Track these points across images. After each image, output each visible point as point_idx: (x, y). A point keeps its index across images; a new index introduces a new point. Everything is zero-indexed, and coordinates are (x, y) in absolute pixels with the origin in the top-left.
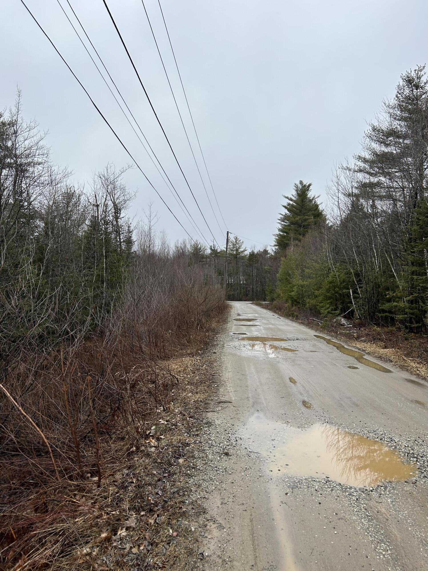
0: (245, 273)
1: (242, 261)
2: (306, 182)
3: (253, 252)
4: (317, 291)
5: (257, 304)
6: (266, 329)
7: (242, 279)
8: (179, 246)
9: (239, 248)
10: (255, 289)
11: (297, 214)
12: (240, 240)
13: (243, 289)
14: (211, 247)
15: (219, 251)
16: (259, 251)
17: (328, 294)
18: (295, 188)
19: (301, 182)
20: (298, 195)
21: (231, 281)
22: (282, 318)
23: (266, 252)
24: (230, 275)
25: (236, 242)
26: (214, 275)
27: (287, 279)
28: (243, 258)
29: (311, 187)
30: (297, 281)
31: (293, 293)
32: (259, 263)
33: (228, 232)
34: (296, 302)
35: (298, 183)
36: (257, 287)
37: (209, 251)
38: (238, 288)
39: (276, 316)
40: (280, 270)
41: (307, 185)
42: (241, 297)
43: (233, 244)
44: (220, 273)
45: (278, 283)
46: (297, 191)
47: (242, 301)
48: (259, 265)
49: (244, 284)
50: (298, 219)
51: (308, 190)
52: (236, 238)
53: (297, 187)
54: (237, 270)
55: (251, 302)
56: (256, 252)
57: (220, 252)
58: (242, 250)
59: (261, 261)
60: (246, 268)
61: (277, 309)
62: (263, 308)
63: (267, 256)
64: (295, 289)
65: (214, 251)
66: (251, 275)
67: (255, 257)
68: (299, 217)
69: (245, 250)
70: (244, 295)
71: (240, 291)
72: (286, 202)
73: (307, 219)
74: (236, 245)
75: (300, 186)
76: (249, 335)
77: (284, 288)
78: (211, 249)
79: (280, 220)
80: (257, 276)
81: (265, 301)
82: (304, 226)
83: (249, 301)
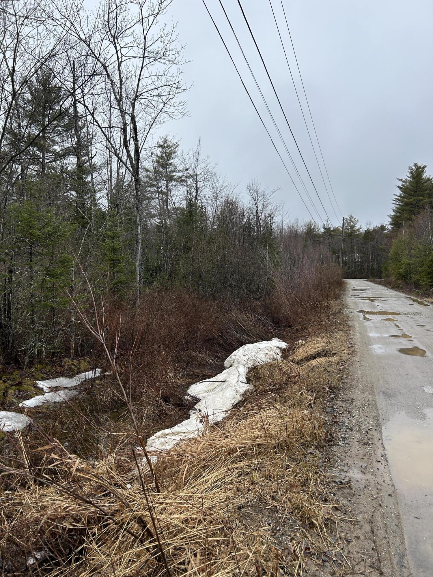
0: (359, 251)
1: (358, 239)
2: (420, 164)
3: (368, 230)
4: (420, 268)
5: (371, 281)
6: (372, 293)
7: (357, 257)
8: (291, 226)
9: (354, 226)
10: (370, 267)
11: (412, 195)
12: (355, 219)
13: (358, 267)
14: (324, 225)
15: (332, 229)
16: (376, 226)
17: (429, 271)
18: (409, 171)
19: (416, 165)
20: (413, 177)
21: (345, 259)
22: (389, 289)
23: (383, 228)
24: (344, 253)
25: (351, 220)
26: (328, 254)
27: (397, 259)
28: (358, 236)
29: (426, 169)
30: (405, 260)
31: (401, 270)
32: (375, 240)
33: (344, 218)
34: (405, 277)
35: (412, 166)
36: (372, 265)
37: (322, 230)
38: (352, 266)
39: (385, 288)
40: (391, 250)
41: (422, 166)
42: (355, 275)
43: (348, 223)
44: (334, 252)
45: (391, 261)
46: (411, 173)
47: (357, 278)
48: (375, 242)
49: (359, 262)
50: (412, 200)
51: (423, 172)
52: (351, 216)
53: (411, 169)
54: (352, 248)
55: (366, 280)
56: (371, 228)
57: (334, 230)
58: (356, 228)
59: (377, 238)
60: (362, 246)
61: (387, 284)
62: (376, 283)
63: (384, 232)
64: (403, 266)
65: (327, 230)
66: (367, 252)
67: (371, 235)
68: (413, 198)
69: (360, 228)
70: (359, 273)
71: (355, 268)
72: (400, 184)
73: (422, 200)
74: (350, 223)
75: (414, 168)
76: (361, 296)
77: (394, 266)
78: (324, 228)
79: (395, 200)
80: (372, 253)
81: (380, 278)
82: (418, 207)
83: (364, 278)
